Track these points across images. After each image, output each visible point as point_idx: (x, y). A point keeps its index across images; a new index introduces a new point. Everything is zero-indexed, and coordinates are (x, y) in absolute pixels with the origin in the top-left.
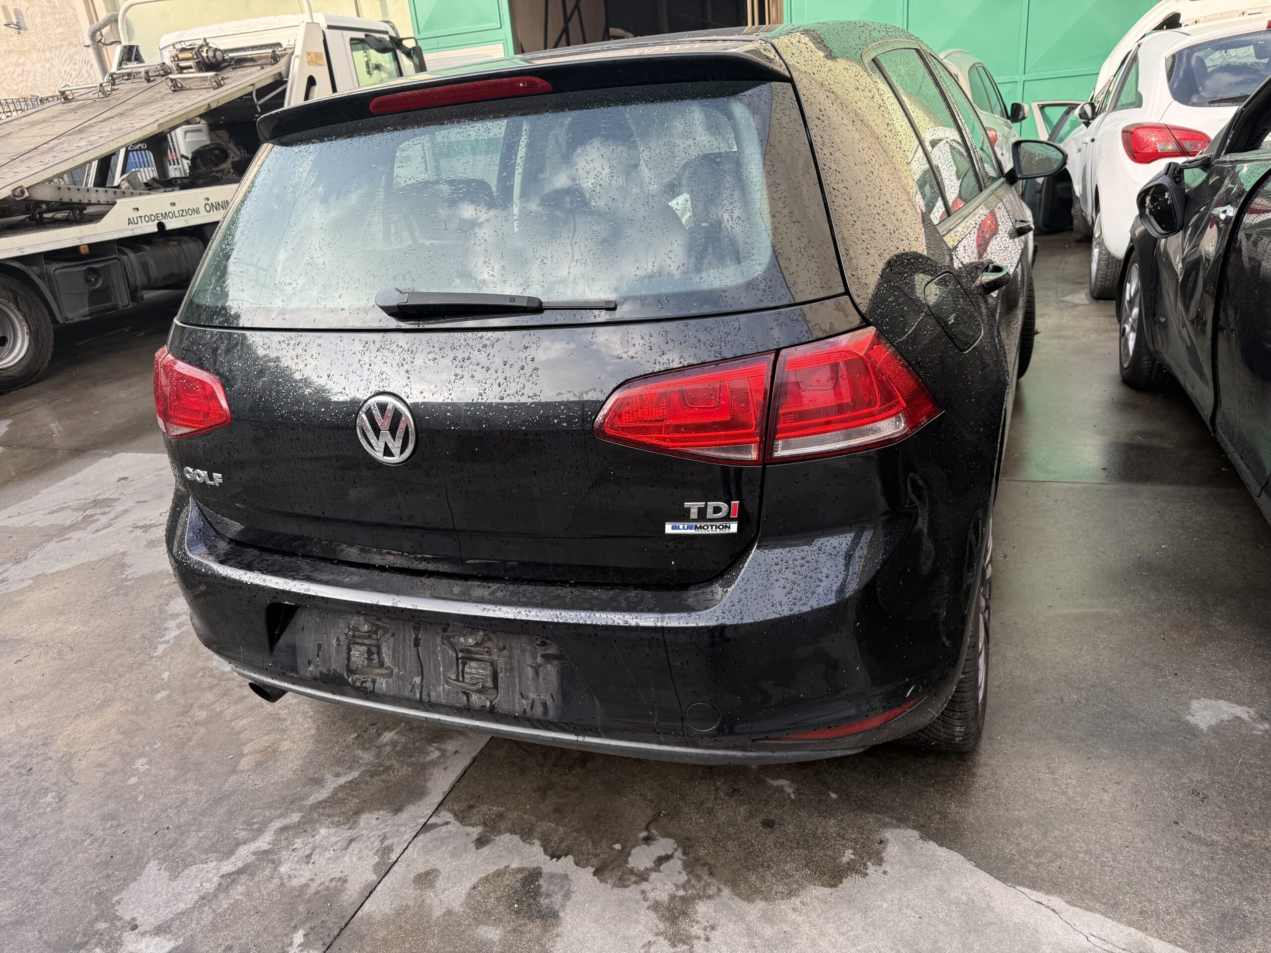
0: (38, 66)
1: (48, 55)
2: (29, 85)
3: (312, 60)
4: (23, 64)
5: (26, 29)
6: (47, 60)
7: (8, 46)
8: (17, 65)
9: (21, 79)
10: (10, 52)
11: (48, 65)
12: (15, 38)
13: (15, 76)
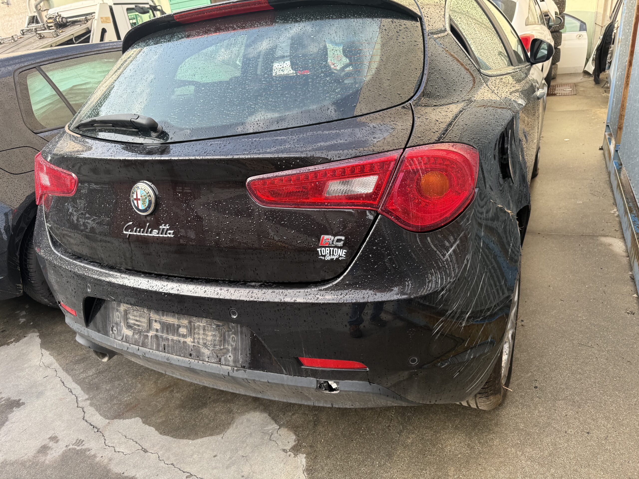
0: (17, 21)
1: (21, 16)
2: (14, 30)
3: (104, 20)
4: (11, 21)
5: (11, 5)
6: (21, 19)
7: (4, 12)
8: (9, 21)
9: (11, 28)
10: (5, 15)
11: (21, 21)
12: (7, 9)
13: (9, 26)
